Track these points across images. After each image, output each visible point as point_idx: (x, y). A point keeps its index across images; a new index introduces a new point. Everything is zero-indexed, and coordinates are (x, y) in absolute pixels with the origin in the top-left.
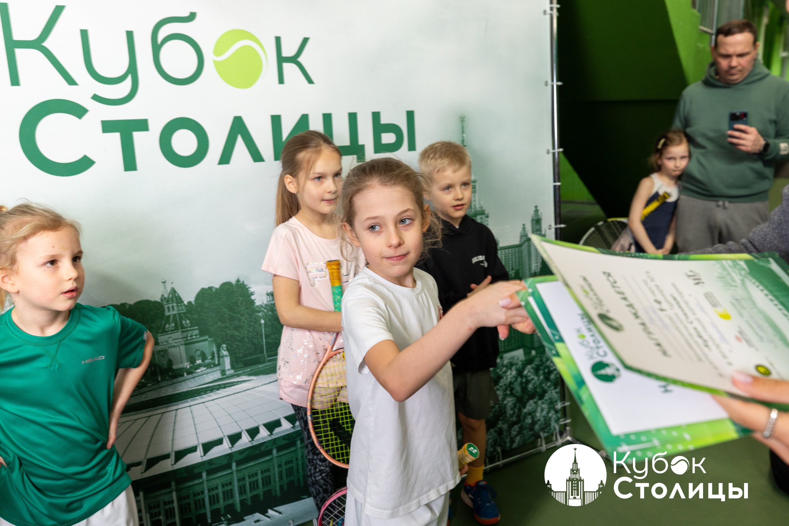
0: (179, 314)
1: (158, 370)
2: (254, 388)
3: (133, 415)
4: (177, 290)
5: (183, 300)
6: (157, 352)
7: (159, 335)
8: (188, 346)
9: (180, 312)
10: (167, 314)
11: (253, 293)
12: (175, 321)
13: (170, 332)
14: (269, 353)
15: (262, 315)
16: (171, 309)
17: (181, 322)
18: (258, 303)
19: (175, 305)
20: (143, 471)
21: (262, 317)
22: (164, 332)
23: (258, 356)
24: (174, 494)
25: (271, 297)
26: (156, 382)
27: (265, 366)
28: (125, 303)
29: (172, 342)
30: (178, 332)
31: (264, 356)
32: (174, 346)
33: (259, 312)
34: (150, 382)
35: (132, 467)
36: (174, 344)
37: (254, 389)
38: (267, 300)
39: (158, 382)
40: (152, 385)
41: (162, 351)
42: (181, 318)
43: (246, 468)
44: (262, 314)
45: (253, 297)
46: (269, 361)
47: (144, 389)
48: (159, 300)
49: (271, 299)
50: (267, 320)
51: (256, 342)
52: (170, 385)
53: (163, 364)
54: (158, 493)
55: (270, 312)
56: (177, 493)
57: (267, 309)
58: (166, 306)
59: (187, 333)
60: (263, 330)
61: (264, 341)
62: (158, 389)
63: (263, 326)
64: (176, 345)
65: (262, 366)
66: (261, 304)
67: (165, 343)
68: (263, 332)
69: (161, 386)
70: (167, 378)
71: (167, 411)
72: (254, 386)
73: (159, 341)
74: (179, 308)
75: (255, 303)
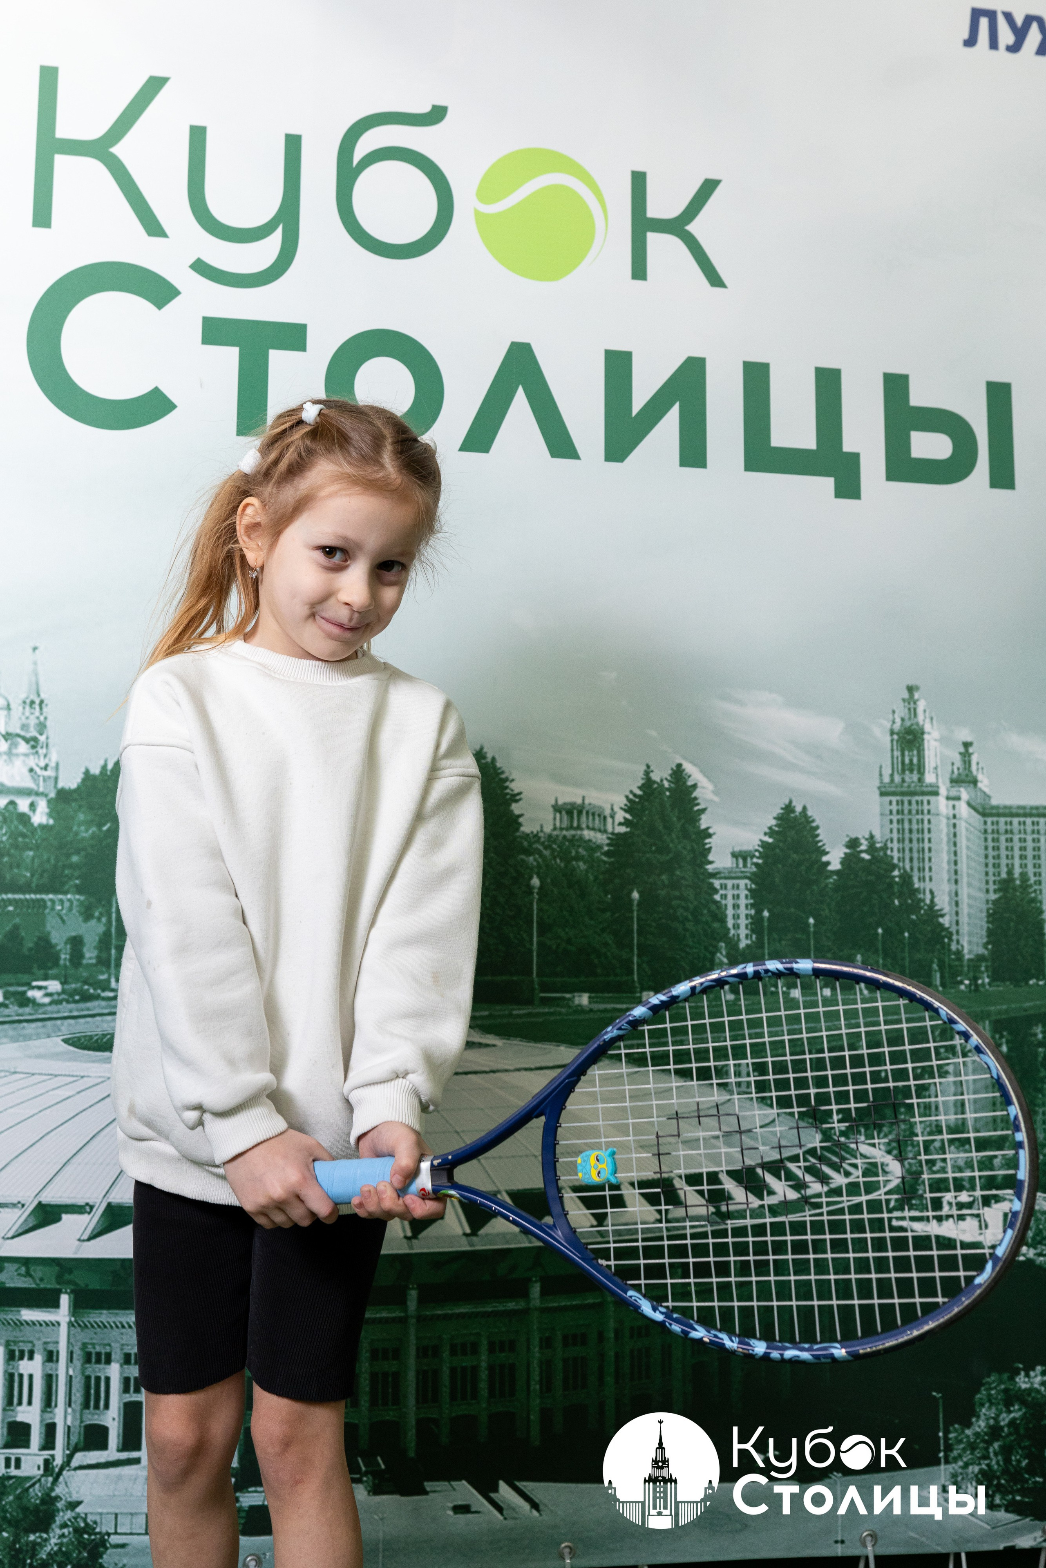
2: (493, 1072)
11: (518, 797)
14: (545, 979)
15: (535, 864)
18: (527, 827)
21: (536, 870)
23: (515, 978)
25: (565, 817)
27: (529, 1015)
31: (532, 982)
33: (528, 852)
37: (492, 1075)
38: (555, 825)
43: (446, 1317)
44: (535, 860)
45: (516, 808)
46: (545, 1001)
49: (565, 824)
50: (549, 880)
51: (512, 936)
55: (558, 861)
57: (553, 850)
60: (535, 906)
61: (535, 939)
63: (536, 895)
65: (521, 1012)
66: (535, 832)
68: (535, 912)
72: (494, 1068)
75: (520, 825)
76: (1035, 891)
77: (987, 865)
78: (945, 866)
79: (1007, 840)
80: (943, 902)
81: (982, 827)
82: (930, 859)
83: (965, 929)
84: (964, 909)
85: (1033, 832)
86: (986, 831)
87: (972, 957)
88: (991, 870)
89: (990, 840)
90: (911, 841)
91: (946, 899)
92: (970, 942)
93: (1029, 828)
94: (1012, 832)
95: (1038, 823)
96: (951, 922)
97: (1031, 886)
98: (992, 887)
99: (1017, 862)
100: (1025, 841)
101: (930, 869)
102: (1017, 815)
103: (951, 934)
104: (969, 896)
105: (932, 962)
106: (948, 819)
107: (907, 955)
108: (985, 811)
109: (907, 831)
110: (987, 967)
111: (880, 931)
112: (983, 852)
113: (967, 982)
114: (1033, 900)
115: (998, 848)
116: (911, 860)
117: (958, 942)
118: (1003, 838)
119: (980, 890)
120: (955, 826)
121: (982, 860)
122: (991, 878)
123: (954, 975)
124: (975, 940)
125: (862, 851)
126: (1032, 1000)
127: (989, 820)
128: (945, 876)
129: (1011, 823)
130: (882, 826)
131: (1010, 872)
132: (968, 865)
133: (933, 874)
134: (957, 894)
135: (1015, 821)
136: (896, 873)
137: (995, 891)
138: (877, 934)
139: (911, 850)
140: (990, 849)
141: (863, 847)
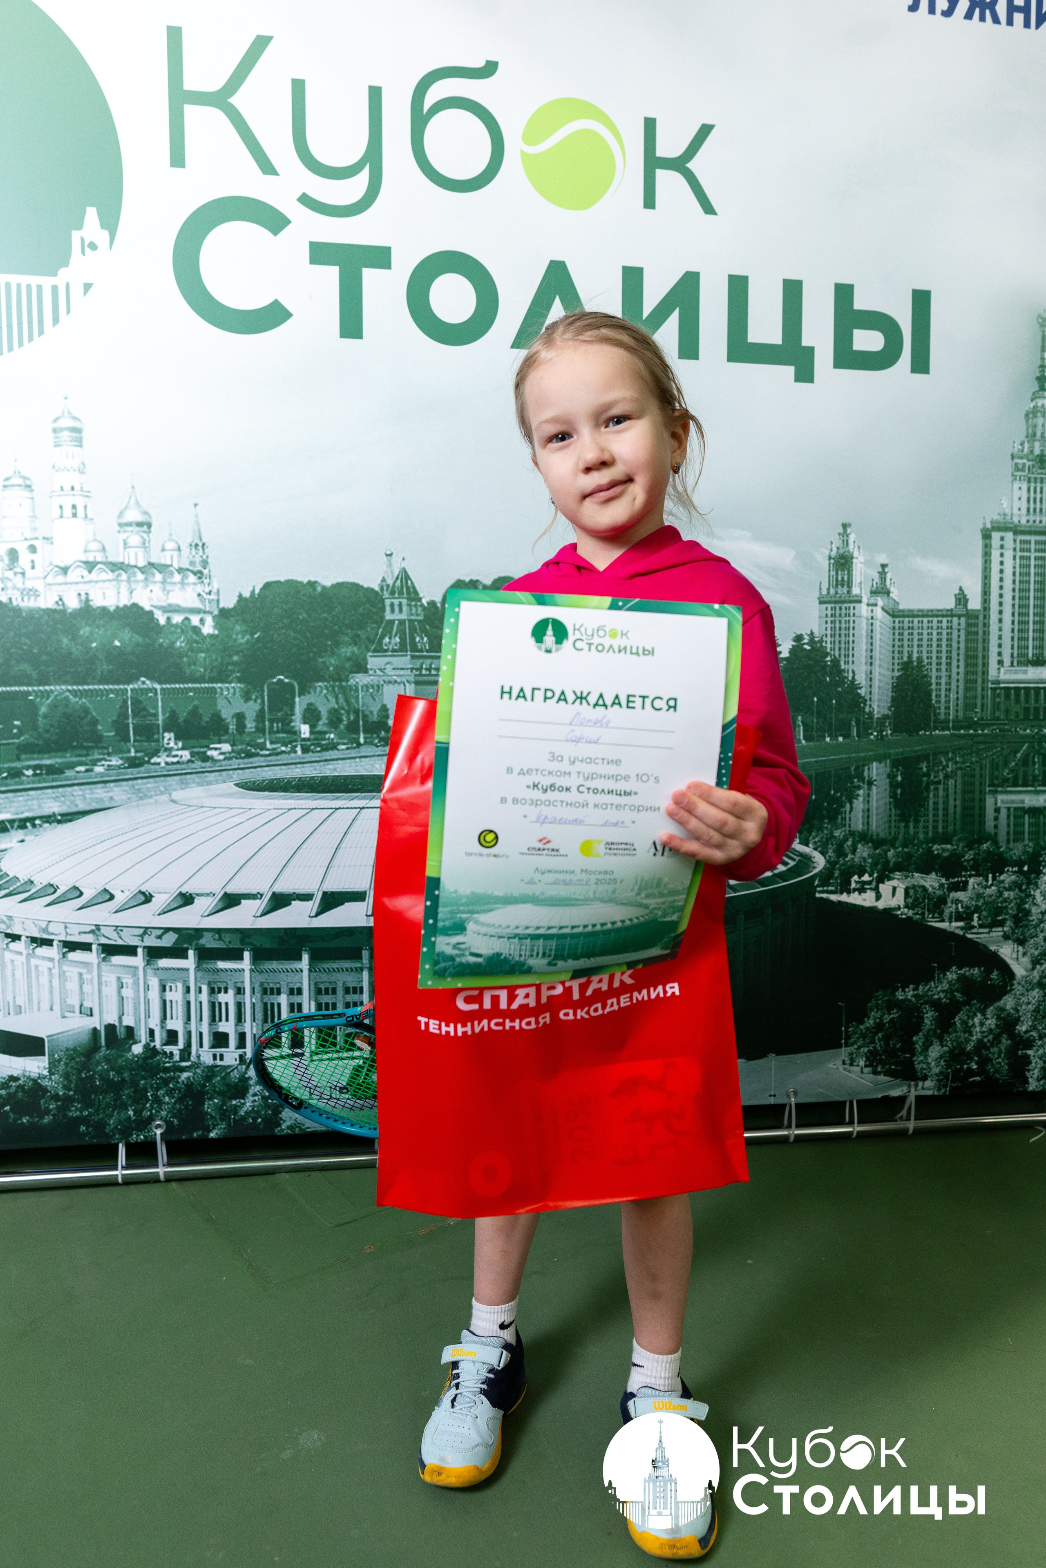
0: (410, 621)
1: (361, 723)
3: (307, 798)
4: (410, 573)
5: (421, 596)
6: (362, 687)
7: (370, 654)
8: (419, 687)
9: (413, 618)
10: (388, 616)
12: (402, 633)
13: (390, 653)
16: (397, 609)
17: (413, 639)
19: (404, 601)
20: (313, 914)
22: (379, 650)
24: (365, 975)
26: (355, 745)
28: (316, 582)
29: (393, 673)
30: (406, 656)
32: (396, 682)
34: (346, 741)
35: (294, 900)
36: (395, 678)
39: (359, 745)
40: (348, 749)
41: (373, 687)
42: (413, 630)
47: (330, 752)
48: (377, 588)
52: (379, 755)
53: (371, 712)
54: (336, 965)
56: (370, 976)
58: (388, 602)
59: (421, 661)
62: (358, 760)
64: (399, 680)
67: (378, 672)
69: (363, 754)
70: (376, 741)
71: (368, 806)
73: (369, 666)
74: (411, 610)
76: (927, 670)
77: (893, 652)
78: (864, 652)
79: (909, 634)
80: (861, 678)
81: (892, 625)
82: (853, 649)
83: (875, 697)
84: (876, 683)
85: (928, 628)
86: (894, 628)
87: (880, 716)
88: (896, 655)
89: (897, 634)
90: (840, 636)
91: (864, 676)
92: (879, 706)
93: (925, 625)
94: (913, 628)
95: (932, 622)
96: (866, 693)
97: (924, 666)
98: (896, 667)
99: (915, 649)
100: (922, 634)
101: (853, 655)
102: (918, 616)
103: (866, 700)
104: (880, 674)
105: (851, 720)
106: (868, 619)
107: (833, 715)
108: (894, 613)
109: (837, 629)
110: (890, 723)
111: (815, 699)
112: (891, 643)
113: (875, 734)
114: (926, 676)
115: (902, 640)
116: (840, 649)
117: (870, 706)
118: (906, 633)
119: (888, 669)
120: (872, 624)
121: (891, 649)
122: (896, 661)
123: (866, 729)
124: (882, 704)
125: (804, 644)
126: (920, 745)
127: (897, 620)
128: (864, 660)
129: (913, 622)
130: (820, 626)
131: (910, 657)
132: (880, 652)
133: (855, 659)
134: (871, 673)
135: (916, 620)
136: (829, 658)
137: (898, 670)
138: (813, 701)
139: (840, 642)
140: (897, 641)
141: (806, 641)
